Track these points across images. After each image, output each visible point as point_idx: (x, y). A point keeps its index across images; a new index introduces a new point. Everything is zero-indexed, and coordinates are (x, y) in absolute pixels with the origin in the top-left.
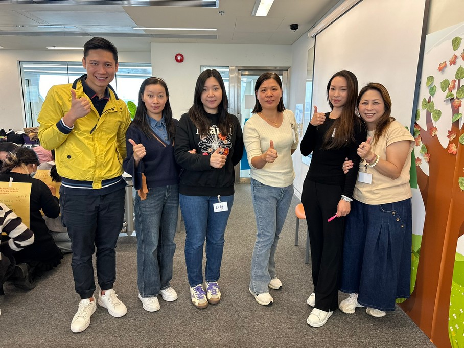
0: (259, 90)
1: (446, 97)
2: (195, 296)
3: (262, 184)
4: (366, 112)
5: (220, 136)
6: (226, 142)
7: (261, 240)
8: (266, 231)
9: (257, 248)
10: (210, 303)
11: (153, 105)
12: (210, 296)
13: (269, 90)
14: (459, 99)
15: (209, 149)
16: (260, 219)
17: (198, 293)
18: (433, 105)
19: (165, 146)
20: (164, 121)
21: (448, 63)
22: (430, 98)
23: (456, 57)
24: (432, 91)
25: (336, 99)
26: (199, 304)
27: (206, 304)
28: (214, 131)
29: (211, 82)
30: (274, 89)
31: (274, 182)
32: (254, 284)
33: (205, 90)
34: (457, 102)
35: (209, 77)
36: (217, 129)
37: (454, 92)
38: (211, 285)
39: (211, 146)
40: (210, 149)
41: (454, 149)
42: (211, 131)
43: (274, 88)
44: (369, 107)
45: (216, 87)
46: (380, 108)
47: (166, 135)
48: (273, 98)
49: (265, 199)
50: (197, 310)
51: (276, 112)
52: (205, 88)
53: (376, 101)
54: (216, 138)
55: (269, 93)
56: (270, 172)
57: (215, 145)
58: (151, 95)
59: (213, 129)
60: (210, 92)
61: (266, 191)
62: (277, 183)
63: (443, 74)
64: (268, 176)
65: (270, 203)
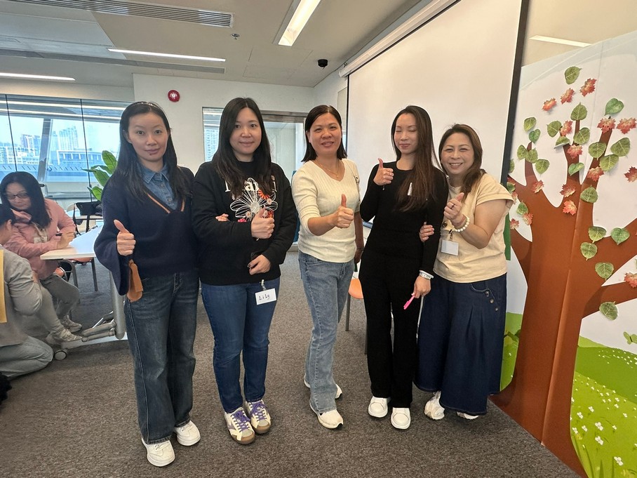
0: (312, 129)
1: (557, 144)
2: (235, 426)
3: (319, 260)
4: (451, 161)
5: (262, 194)
6: (270, 201)
7: (320, 337)
8: (326, 325)
9: (314, 350)
10: (257, 433)
11: (147, 148)
12: (256, 424)
13: (326, 129)
14: (577, 145)
15: (247, 214)
16: (317, 310)
17: (239, 421)
18: (536, 154)
19: (169, 212)
20: (166, 172)
21: (559, 101)
22: (530, 144)
23: (572, 92)
24: (534, 136)
25: (403, 143)
26: (242, 438)
27: (253, 436)
28: (251, 186)
29: (246, 115)
30: (332, 128)
31: (335, 256)
32: (316, 399)
33: (237, 126)
34: (574, 150)
35: (243, 108)
36: (255, 183)
37: (571, 137)
38: (255, 407)
39: (249, 209)
40: (248, 212)
41: (571, 207)
42: (247, 187)
43: (333, 126)
44: (456, 154)
45: (253, 123)
46: (469, 155)
47: (170, 194)
48: (332, 140)
49: (324, 281)
50: (241, 447)
51: (335, 159)
52: (237, 124)
53: (463, 147)
54: (255, 197)
55: (327, 133)
56: (330, 242)
57: (255, 206)
58: (141, 133)
59: (249, 183)
60: (246, 131)
61: (324, 269)
62: (338, 257)
63: (550, 114)
64: (327, 248)
65: (331, 286)
